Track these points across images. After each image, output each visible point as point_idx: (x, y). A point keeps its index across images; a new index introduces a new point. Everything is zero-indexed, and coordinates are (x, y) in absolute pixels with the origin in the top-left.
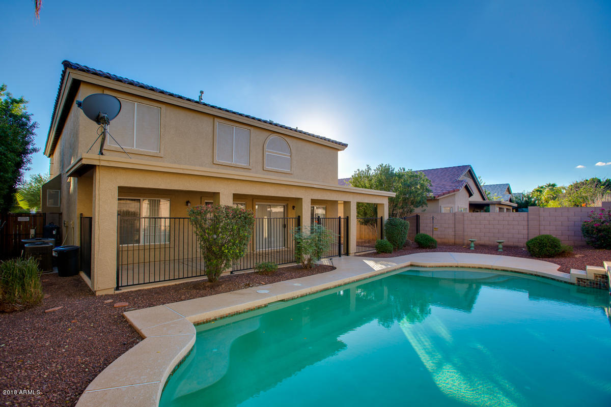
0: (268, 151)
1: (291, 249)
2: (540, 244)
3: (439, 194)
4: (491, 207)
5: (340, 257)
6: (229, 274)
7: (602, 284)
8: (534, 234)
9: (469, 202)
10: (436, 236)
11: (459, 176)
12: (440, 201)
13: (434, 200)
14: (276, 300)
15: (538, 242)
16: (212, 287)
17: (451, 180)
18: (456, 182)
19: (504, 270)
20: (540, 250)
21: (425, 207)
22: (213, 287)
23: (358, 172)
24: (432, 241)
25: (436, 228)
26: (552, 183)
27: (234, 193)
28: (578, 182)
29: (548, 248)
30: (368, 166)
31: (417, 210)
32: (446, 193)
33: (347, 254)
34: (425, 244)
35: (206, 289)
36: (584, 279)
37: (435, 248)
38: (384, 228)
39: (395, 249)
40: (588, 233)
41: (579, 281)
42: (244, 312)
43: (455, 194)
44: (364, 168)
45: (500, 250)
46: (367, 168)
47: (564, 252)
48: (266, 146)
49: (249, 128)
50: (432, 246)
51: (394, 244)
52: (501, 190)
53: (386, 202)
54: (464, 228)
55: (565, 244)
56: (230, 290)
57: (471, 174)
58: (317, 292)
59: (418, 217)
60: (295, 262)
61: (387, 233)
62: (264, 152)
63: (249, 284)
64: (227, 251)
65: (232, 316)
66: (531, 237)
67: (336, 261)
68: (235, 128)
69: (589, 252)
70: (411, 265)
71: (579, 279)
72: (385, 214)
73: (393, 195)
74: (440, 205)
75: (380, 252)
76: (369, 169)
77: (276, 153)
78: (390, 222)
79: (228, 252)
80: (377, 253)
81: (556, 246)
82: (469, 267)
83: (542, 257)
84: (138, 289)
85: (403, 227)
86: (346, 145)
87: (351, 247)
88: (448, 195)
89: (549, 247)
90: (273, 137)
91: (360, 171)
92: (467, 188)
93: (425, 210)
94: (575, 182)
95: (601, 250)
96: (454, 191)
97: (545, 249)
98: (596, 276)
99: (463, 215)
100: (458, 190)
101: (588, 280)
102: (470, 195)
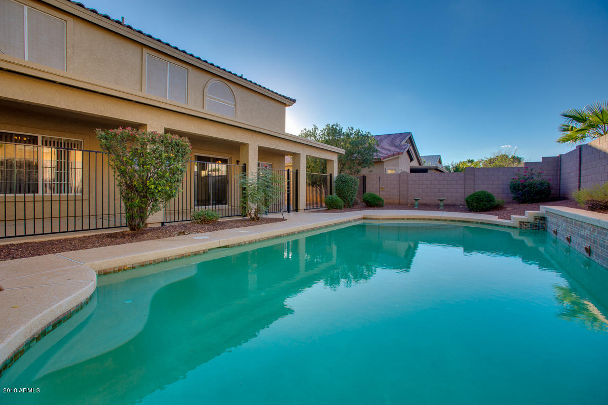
0: (209, 97)
1: (236, 208)
2: (478, 199)
3: (384, 156)
4: (429, 171)
5: (289, 212)
6: (160, 225)
7: (540, 225)
8: (470, 192)
9: (410, 167)
10: (382, 195)
11: (401, 141)
12: (385, 164)
13: (379, 162)
14: (219, 246)
15: (476, 197)
16: (133, 236)
17: (394, 144)
18: (400, 146)
19: (452, 221)
20: (478, 204)
21: (371, 168)
22: (135, 235)
23: (304, 132)
24: (379, 199)
25: (383, 188)
26: (471, 159)
27: (166, 127)
28: (492, 158)
29: (485, 203)
30: (314, 125)
31: (364, 171)
32: (391, 156)
33: (297, 210)
34: (373, 203)
35: (125, 238)
36: (526, 222)
37: (382, 206)
38: (334, 184)
39: (345, 206)
40: (515, 189)
41: (521, 225)
42: (176, 259)
43: (398, 157)
44: (310, 128)
45: (441, 208)
46: (314, 127)
47: (498, 205)
48: (206, 90)
49: (187, 66)
50: (380, 204)
51: (344, 201)
52: (434, 161)
53: (335, 158)
54: (408, 188)
55: (498, 199)
56: (158, 238)
57: (411, 140)
58: (268, 239)
59: (364, 178)
60: (240, 215)
61: (337, 189)
62: (205, 97)
63: (183, 232)
64: (153, 186)
65: (158, 263)
66: (467, 195)
67: (286, 215)
68: (169, 64)
69: (517, 206)
70: (364, 218)
71: (522, 223)
72: (334, 171)
73: (343, 151)
74: (385, 167)
75: (332, 207)
76: (316, 128)
77: (219, 100)
78: (340, 179)
79: (156, 188)
80: (329, 209)
81: (491, 201)
82: (420, 219)
83: (479, 211)
84: (23, 242)
85: (353, 184)
86: (294, 101)
87: (300, 202)
88: (393, 157)
89: (485, 201)
90: (215, 80)
91: (307, 130)
92: (408, 152)
93: (372, 171)
94: (489, 158)
95: (524, 204)
96: (398, 154)
97: (482, 204)
98: (536, 219)
99: (407, 175)
100: (402, 153)
101: (528, 223)
102: (412, 160)
